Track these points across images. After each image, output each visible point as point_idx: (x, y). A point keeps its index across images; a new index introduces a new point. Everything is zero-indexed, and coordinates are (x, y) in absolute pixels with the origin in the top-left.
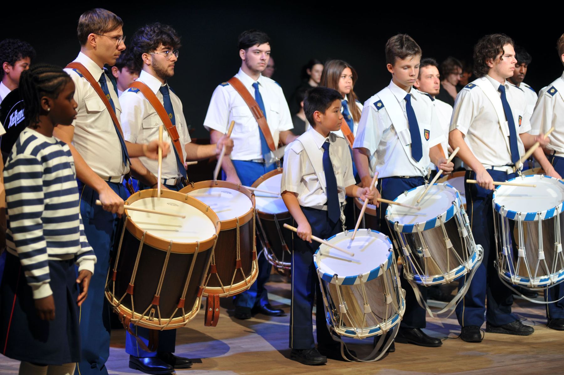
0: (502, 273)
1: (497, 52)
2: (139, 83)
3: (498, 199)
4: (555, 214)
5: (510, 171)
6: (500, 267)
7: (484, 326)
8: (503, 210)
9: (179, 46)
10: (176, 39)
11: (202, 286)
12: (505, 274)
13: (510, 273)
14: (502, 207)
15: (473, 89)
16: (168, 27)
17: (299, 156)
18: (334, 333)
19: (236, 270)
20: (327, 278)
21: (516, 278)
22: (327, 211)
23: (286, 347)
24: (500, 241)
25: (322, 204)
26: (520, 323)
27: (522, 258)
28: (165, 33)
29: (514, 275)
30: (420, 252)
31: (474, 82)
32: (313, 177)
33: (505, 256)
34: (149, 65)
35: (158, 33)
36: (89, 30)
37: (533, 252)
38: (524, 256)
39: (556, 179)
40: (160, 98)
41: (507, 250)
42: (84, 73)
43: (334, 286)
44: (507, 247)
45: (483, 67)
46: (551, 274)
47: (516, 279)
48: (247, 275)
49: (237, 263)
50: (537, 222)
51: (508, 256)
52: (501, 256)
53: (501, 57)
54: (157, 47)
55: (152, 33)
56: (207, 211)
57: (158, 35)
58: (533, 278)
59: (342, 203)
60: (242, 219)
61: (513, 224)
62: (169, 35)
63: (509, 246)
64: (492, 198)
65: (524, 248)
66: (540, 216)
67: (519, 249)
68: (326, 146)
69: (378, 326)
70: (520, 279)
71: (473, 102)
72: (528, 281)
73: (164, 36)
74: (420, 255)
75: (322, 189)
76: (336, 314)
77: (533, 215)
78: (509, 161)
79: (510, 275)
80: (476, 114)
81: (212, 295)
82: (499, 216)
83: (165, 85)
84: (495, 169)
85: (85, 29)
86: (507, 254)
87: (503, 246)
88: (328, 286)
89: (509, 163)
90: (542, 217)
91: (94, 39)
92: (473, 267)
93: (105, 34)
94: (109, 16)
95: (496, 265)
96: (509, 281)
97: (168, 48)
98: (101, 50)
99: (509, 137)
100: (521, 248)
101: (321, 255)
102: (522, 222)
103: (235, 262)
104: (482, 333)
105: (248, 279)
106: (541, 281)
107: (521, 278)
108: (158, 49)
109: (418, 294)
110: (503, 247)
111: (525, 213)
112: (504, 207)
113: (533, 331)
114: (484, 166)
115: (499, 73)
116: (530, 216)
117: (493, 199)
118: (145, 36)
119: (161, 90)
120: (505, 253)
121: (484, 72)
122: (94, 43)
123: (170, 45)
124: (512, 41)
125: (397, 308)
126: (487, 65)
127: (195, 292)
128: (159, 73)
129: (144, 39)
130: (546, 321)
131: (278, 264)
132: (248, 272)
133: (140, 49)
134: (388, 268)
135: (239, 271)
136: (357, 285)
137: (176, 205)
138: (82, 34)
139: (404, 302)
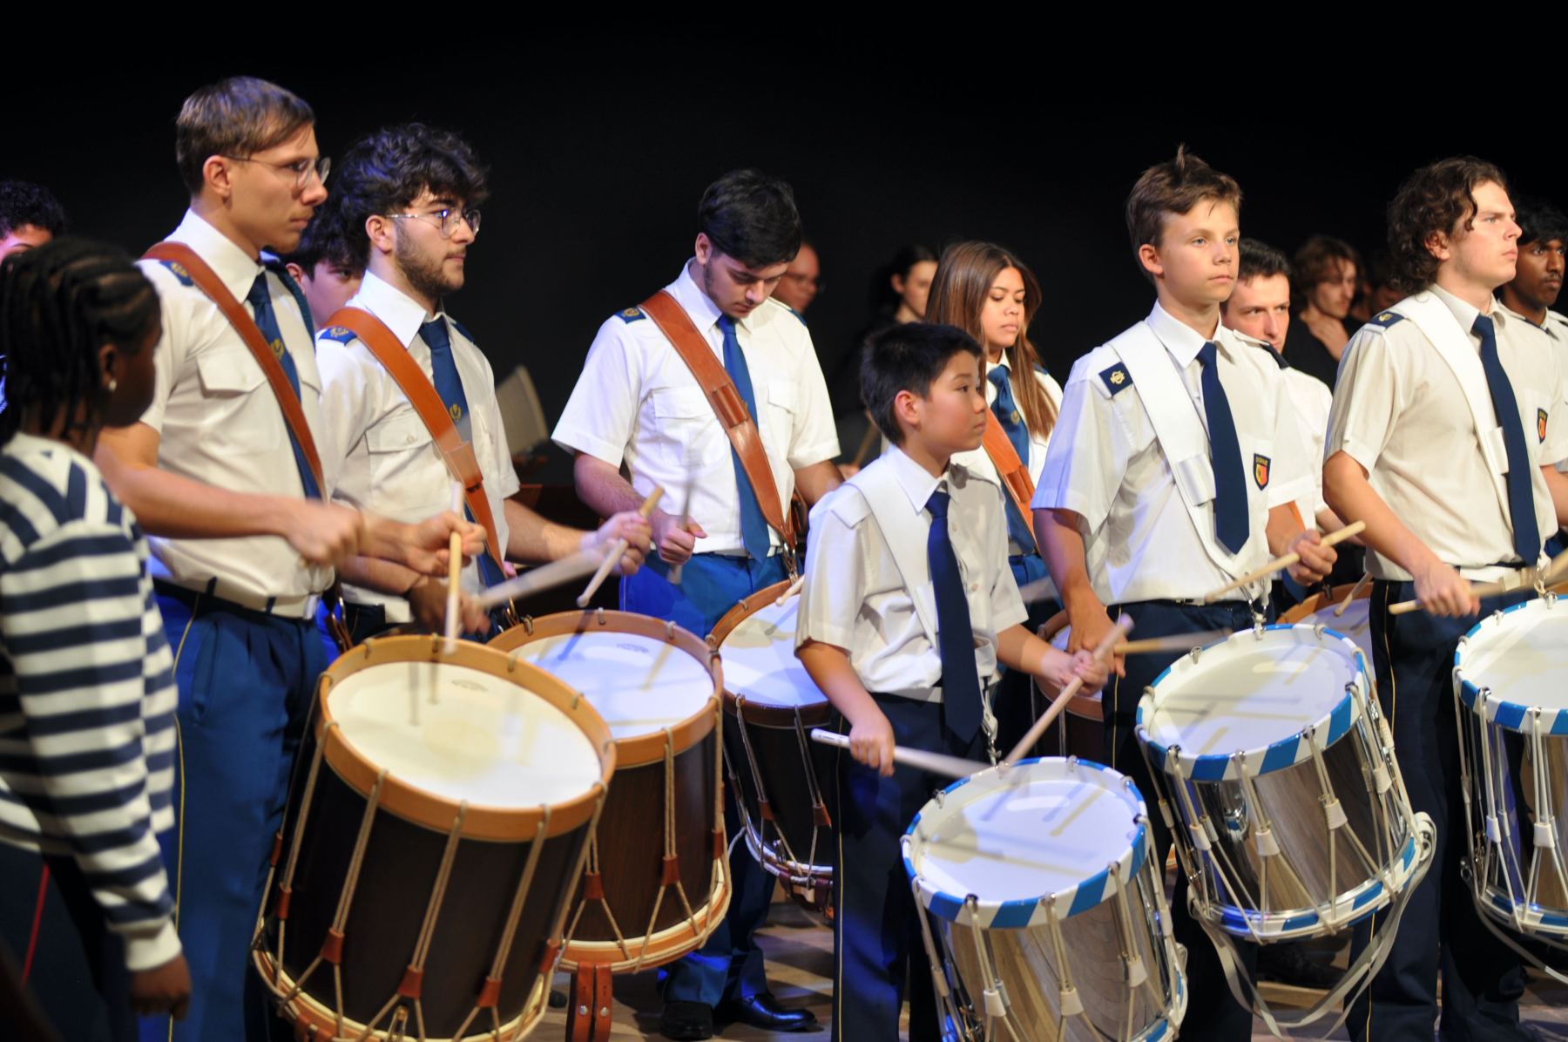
0: (1484, 896)
2: (356, 312)
3: (1470, 668)
6: (1480, 879)
8: (1485, 699)
9: (482, 195)
10: (473, 174)
11: (556, 939)
12: (1495, 901)
13: (1508, 895)
14: (1481, 693)
15: (1392, 328)
16: (450, 138)
17: (853, 533)
19: (662, 889)
20: (946, 907)
21: (1528, 911)
22: (941, 706)
24: (1480, 798)
25: (927, 685)
27: (1546, 851)
28: (438, 155)
29: (1520, 904)
30: (1236, 827)
31: (1396, 309)
32: (900, 599)
33: (1494, 845)
34: (387, 252)
35: (415, 154)
36: (207, 144)
38: (1552, 845)
40: (423, 358)
41: (1498, 827)
42: (196, 274)
43: (966, 931)
44: (1498, 815)
45: (1417, 261)
47: (1528, 916)
48: (696, 906)
49: (667, 869)
51: (1501, 843)
52: (1483, 843)
53: (1469, 221)
54: (413, 196)
55: (397, 153)
56: (573, 707)
57: (415, 160)
59: (986, 679)
60: (682, 732)
61: (1516, 745)
62: (449, 162)
63: (1505, 814)
64: (1452, 665)
65: (1553, 818)
67: (1535, 821)
68: (938, 506)
70: (1541, 915)
71: (1392, 370)
73: (434, 164)
74: (1236, 835)
75: (925, 636)
76: (972, 1022)
78: (1509, 552)
79: (1510, 902)
80: (1401, 404)
81: (589, 965)
82: (1471, 720)
83: (437, 316)
85: (196, 144)
86: (1498, 839)
87: (1486, 813)
88: (949, 939)
89: (1506, 556)
91: (222, 172)
92: (1407, 885)
93: (254, 157)
94: (266, 99)
95: (1466, 872)
96: (1507, 921)
97: (448, 202)
98: (246, 207)
99: (1506, 475)
100: (1541, 821)
101: (924, 840)
102: (1546, 740)
103: (660, 865)
105: (699, 916)
107: (1545, 914)
108: (416, 203)
110: (1488, 817)
111: (1552, 711)
112: (1487, 693)
117: (1455, 669)
118: (376, 162)
119: (425, 331)
120: (1492, 834)
121: (1421, 277)
122: (222, 184)
123: (454, 193)
125: (1161, 1001)
126: (1427, 251)
127: (533, 957)
128: (420, 280)
129: (375, 174)
131: (793, 872)
132: (700, 895)
133: (361, 202)
134: (1132, 876)
135: (672, 891)
136: (1038, 928)
137: (477, 687)
138: (187, 159)
139: (1184, 982)
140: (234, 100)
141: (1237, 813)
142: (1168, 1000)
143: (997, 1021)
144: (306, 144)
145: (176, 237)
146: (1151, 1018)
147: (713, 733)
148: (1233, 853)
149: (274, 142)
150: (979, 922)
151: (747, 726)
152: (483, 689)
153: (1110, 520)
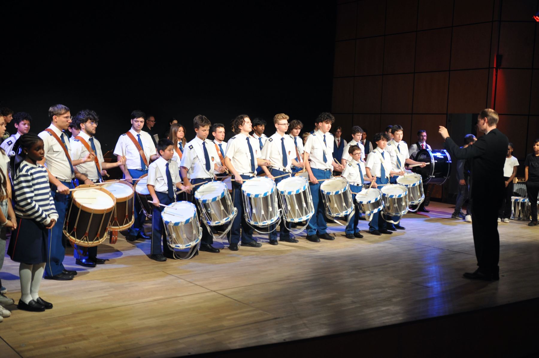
1: (242, 122)
2: (79, 137)
4: (268, 195)
5: (251, 175)
9: (98, 120)
10: (96, 117)
11: (108, 227)
14: (245, 192)
15: (235, 139)
16: (93, 112)
17: (155, 169)
18: (170, 247)
19: (125, 219)
20: (167, 223)
21: (252, 222)
22: (168, 194)
23: (149, 253)
25: (166, 190)
26: (256, 242)
27: (254, 214)
28: (91, 115)
30: (209, 211)
31: (235, 136)
32: (162, 178)
34: (83, 129)
35: (88, 115)
36: (53, 114)
37: (259, 211)
40: (89, 143)
42: (53, 134)
43: (170, 226)
45: (237, 130)
46: (267, 220)
49: (126, 216)
50: (260, 198)
51: (249, 212)
53: (244, 123)
54: (87, 121)
55: (85, 114)
56: (110, 194)
57: (87, 116)
58: (260, 222)
59: (175, 190)
60: (129, 197)
61: (250, 199)
62: (93, 116)
63: (249, 208)
65: (255, 208)
68: (167, 165)
69: (189, 244)
70: (254, 222)
72: (258, 223)
73: (90, 116)
74: (209, 212)
75: (165, 183)
76: (171, 238)
77: (258, 195)
78: (251, 171)
79: (250, 220)
80: (236, 150)
81: (114, 230)
83: (91, 137)
84: (244, 174)
85: (52, 114)
88: (168, 226)
90: (262, 196)
91: (56, 118)
92: (233, 218)
93: (61, 116)
94: (62, 108)
97: (92, 121)
98: (60, 123)
99: (251, 160)
100: (253, 209)
101: (165, 213)
102: (253, 198)
103: (125, 216)
104: (238, 246)
105: (130, 223)
106: (263, 223)
108: (88, 122)
109: (209, 229)
111: (255, 194)
113: (261, 246)
114: (239, 173)
115: (245, 131)
117: (242, 188)
118: (81, 116)
119: (90, 140)
121: (238, 132)
122: (56, 120)
123: (93, 120)
125: (198, 236)
126: (239, 128)
127: (104, 230)
128: (89, 133)
129: (81, 117)
130: (269, 241)
132: (130, 220)
133: (79, 121)
134: (194, 218)
135: (127, 219)
136: (180, 226)
137: (96, 192)
138: (50, 116)
139: (202, 233)
140: (57, 108)
141: (209, 209)
142: (199, 236)
143: (174, 239)
144: (68, 114)
145: (49, 128)
146: (196, 238)
147: (133, 197)
148: (209, 215)
149: (64, 114)
150: (172, 225)
151: (139, 197)
152: (97, 192)
153: (191, 167)
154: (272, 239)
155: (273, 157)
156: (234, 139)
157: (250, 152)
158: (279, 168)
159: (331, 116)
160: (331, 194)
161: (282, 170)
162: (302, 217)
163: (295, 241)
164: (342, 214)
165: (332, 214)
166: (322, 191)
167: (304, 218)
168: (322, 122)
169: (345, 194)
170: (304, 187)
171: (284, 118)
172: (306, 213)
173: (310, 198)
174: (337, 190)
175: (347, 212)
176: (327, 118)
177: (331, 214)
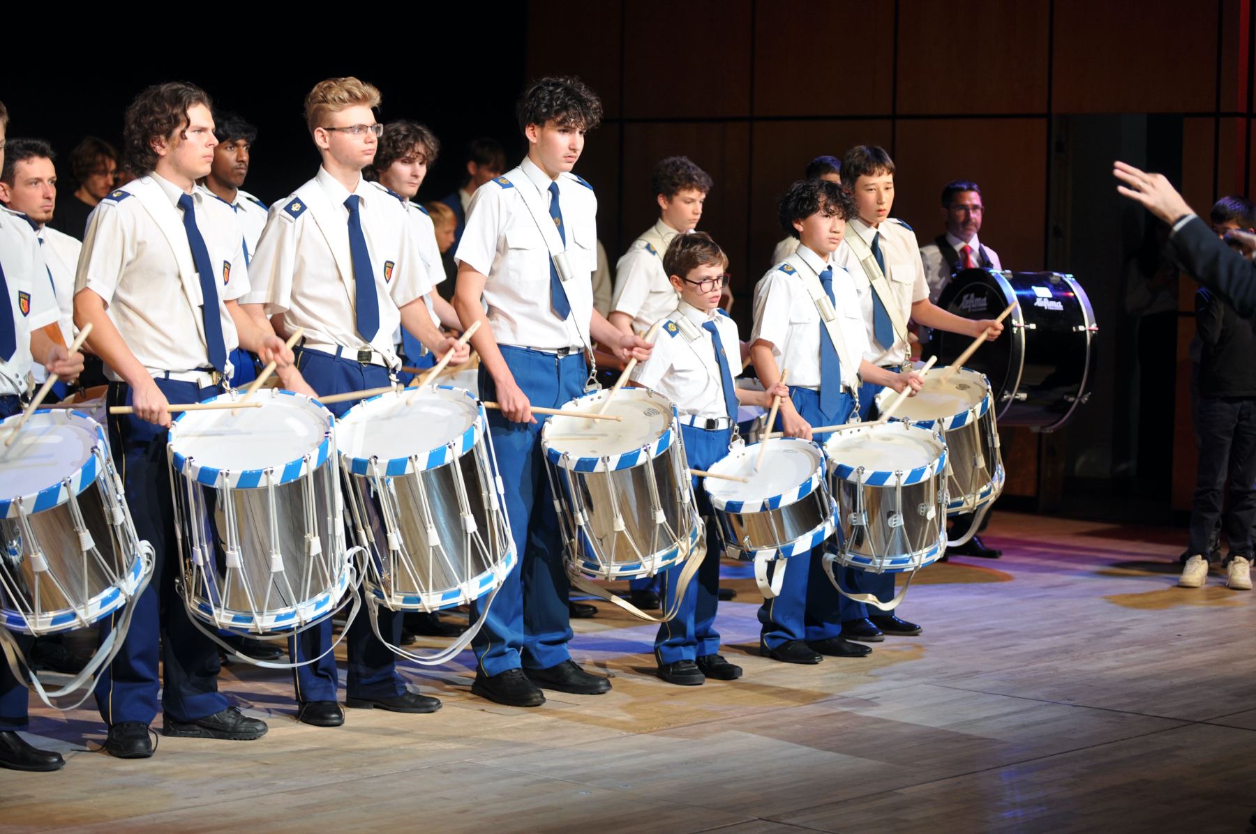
0: (192, 604)
1: (173, 121)
3: (178, 444)
4: (302, 473)
5: (206, 381)
6: (189, 591)
7: (158, 721)
8: (190, 465)
12: (200, 607)
13: (209, 603)
14: (188, 461)
15: (123, 202)
21: (224, 613)
24: (188, 535)
26: (238, 713)
27: (235, 570)
29: (218, 609)
31: (125, 188)
33: (199, 567)
37: (257, 557)
38: (239, 566)
39: (305, 396)
41: (201, 554)
44: (201, 547)
45: (143, 154)
46: (298, 602)
47: (223, 618)
50: (266, 491)
51: (204, 566)
52: (191, 567)
53: (183, 132)
58: (261, 613)
61: (211, 495)
63: (206, 546)
64: (166, 441)
65: (239, 547)
66: (271, 477)
67: (227, 550)
70: (233, 616)
71: (123, 231)
72: (250, 619)
77: (255, 476)
78: (204, 361)
79: (210, 607)
80: (128, 256)
82: (182, 481)
84: (172, 377)
86: (201, 563)
87: (192, 545)
89: (202, 364)
90: (276, 479)
95: (179, 588)
96: (209, 621)
99: (202, 307)
100: (231, 549)
102: (233, 492)
104: (152, 737)
106: (279, 618)
107: (235, 614)
110: (194, 548)
111: (237, 472)
112: (191, 460)
113: (265, 730)
114: (150, 371)
115: (179, 169)
116: (249, 480)
117: (169, 444)
120: (197, 560)
121: (146, 166)
124: (208, 97)
126: (152, 149)
130: (296, 707)
154: (315, 696)
155: (307, 291)
156: (118, 199)
157: (197, 270)
158: (340, 349)
159: (584, 92)
160: (599, 468)
161: (354, 357)
162: (462, 586)
163: (423, 705)
164: (652, 564)
165: (604, 568)
166: (554, 456)
167: (470, 589)
168: (539, 121)
169: (663, 464)
170: (468, 436)
171: (355, 99)
172: (480, 567)
173: (494, 489)
174: (629, 449)
175: (673, 555)
176: (565, 107)
177: (597, 568)
